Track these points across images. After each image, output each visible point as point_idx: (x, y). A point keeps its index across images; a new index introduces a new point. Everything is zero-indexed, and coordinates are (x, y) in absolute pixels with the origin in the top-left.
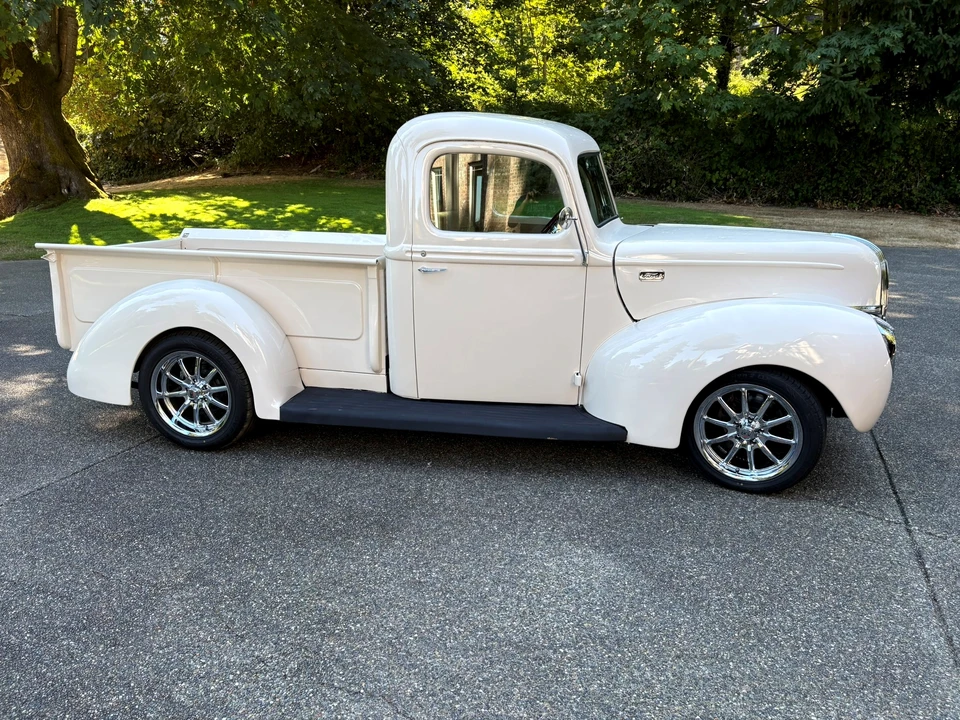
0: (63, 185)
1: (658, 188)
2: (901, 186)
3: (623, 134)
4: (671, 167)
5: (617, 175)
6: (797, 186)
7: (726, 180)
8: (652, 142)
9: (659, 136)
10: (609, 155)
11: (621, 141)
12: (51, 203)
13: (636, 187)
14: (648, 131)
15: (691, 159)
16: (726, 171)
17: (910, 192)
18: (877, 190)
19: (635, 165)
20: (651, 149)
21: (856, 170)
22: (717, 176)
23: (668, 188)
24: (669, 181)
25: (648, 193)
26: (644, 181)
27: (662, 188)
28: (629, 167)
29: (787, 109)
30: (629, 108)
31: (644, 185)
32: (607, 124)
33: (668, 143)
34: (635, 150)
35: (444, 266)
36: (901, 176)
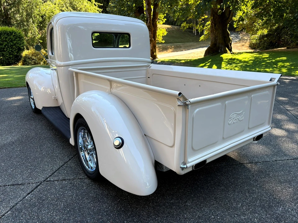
0: (220, 49)
12: (214, 54)
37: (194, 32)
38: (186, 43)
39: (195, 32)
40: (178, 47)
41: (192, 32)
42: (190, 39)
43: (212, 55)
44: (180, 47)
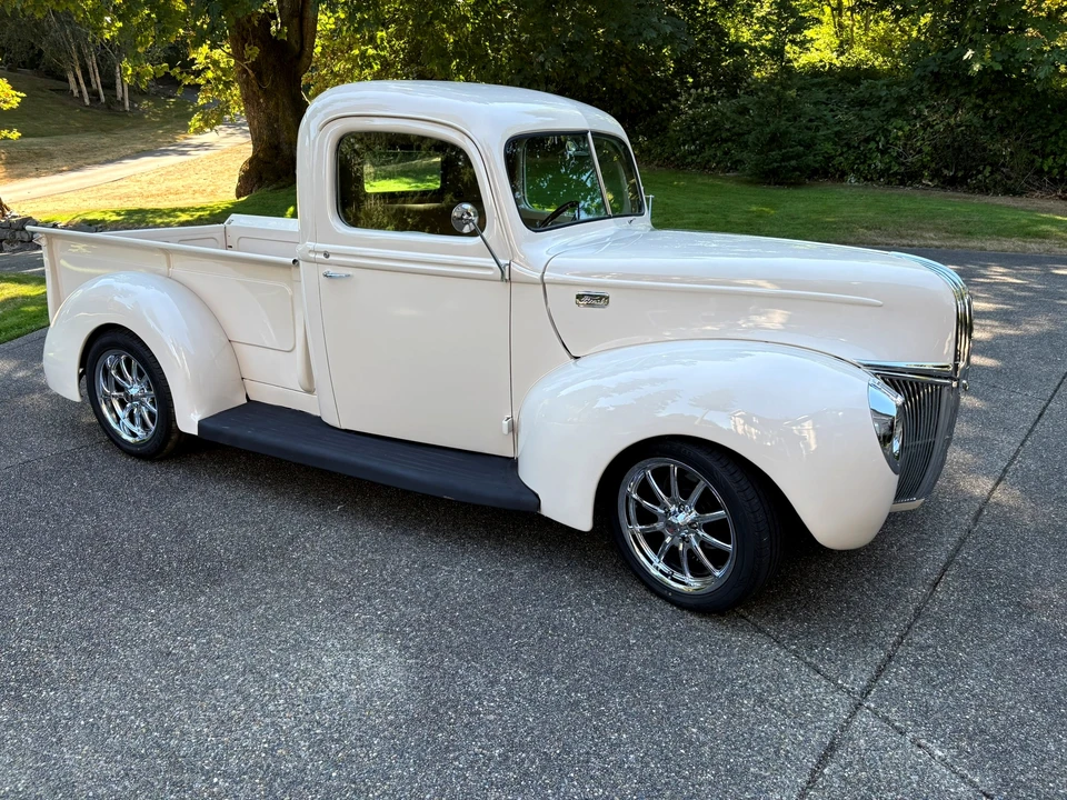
1: (964, 178)
3: (922, 106)
4: (984, 149)
5: (910, 160)
8: (961, 116)
9: (972, 109)
10: (900, 133)
11: (919, 115)
12: (282, 184)
13: (935, 175)
14: (958, 102)
15: (1017, 139)
19: (935, 147)
20: (959, 126)
22: (1050, 161)
23: (980, 176)
24: (981, 168)
25: (951, 183)
26: (947, 167)
27: (970, 177)
28: (927, 149)
30: (932, 72)
31: (946, 172)
32: (903, 93)
33: (985, 117)
34: (937, 127)
35: (350, 271)
37: (76, 92)
38: (64, 137)
39: (80, 92)
40: (38, 155)
41: (66, 91)
42: (72, 122)
43: (277, 189)
44: (50, 156)
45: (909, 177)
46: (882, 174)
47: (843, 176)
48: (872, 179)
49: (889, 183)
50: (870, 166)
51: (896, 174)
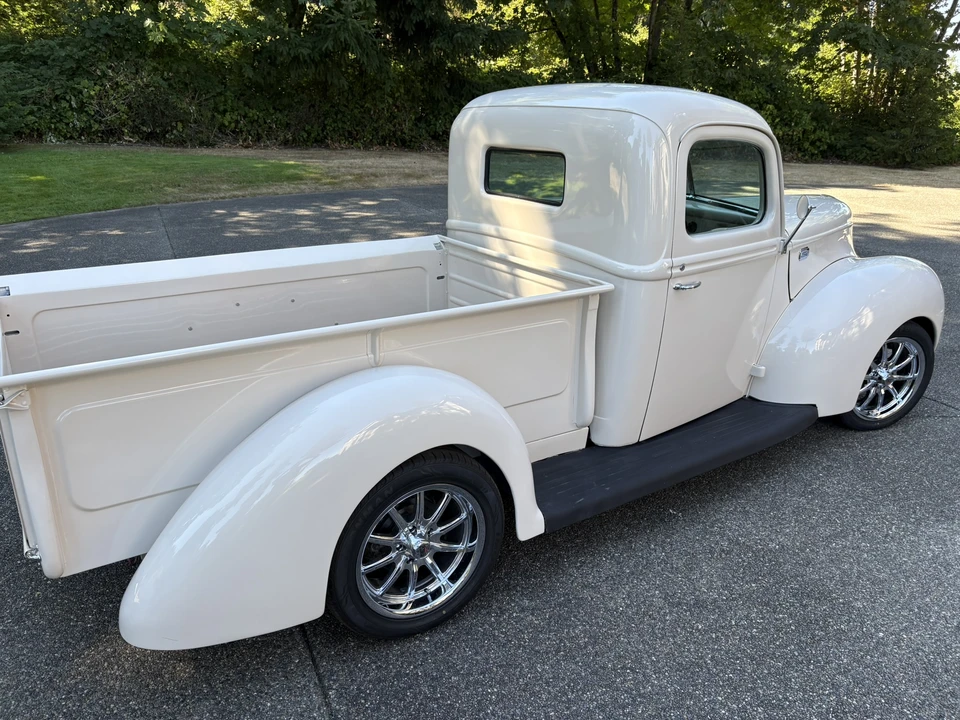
1: (163, 133)
2: (394, 126)
3: (104, 67)
4: (175, 108)
5: (109, 118)
6: (308, 128)
7: (237, 122)
8: (145, 78)
9: (151, 71)
10: (92, 93)
11: (105, 75)
13: (135, 131)
14: (136, 64)
15: (193, 98)
16: (236, 113)
17: (402, 131)
18: (375, 129)
19: (130, 106)
20: (147, 86)
21: (356, 111)
22: (228, 115)
23: (175, 132)
24: (174, 124)
25: (150, 138)
26: (143, 123)
27: (167, 132)
28: (124, 108)
29: (300, 45)
30: (106, 35)
31: (145, 129)
32: (82, 54)
33: (163, 79)
34: (128, 87)
36: (393, 117)
45: (110, 134)
46: (82, 132)
47: (40, 136)
48: (71, 138)
49: (92, 141)
50: (67, 124)
51: (97, 131)
